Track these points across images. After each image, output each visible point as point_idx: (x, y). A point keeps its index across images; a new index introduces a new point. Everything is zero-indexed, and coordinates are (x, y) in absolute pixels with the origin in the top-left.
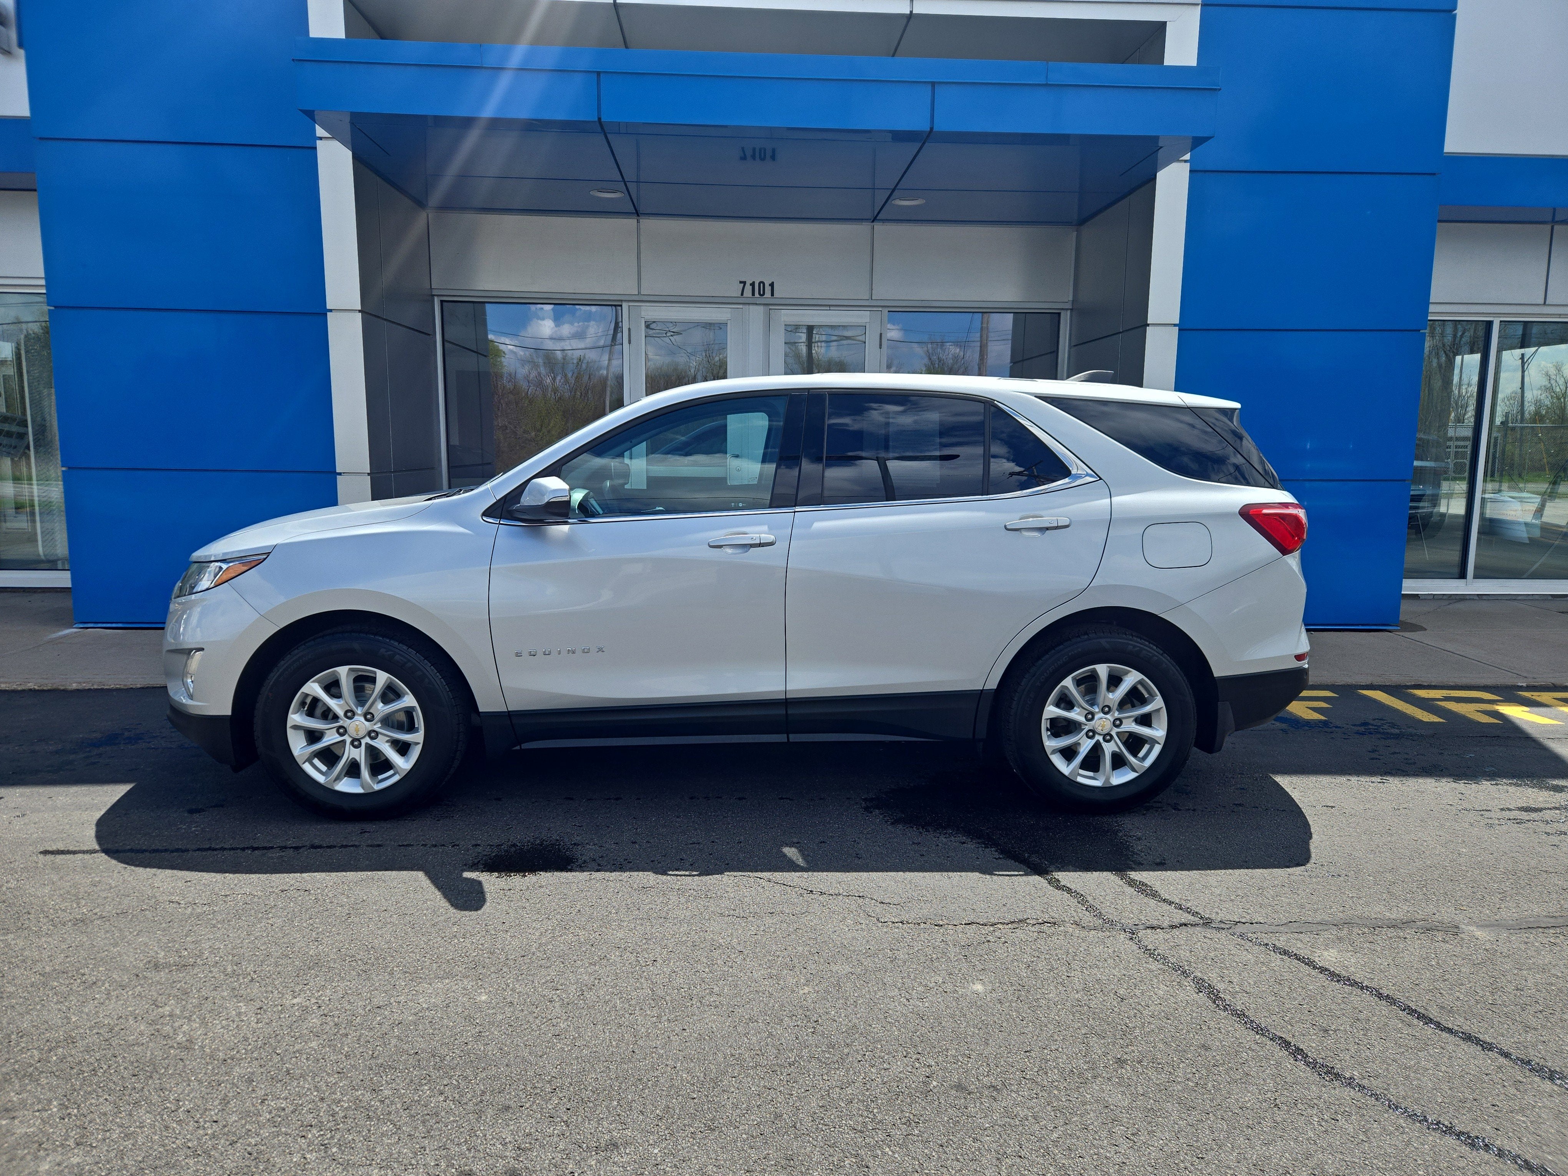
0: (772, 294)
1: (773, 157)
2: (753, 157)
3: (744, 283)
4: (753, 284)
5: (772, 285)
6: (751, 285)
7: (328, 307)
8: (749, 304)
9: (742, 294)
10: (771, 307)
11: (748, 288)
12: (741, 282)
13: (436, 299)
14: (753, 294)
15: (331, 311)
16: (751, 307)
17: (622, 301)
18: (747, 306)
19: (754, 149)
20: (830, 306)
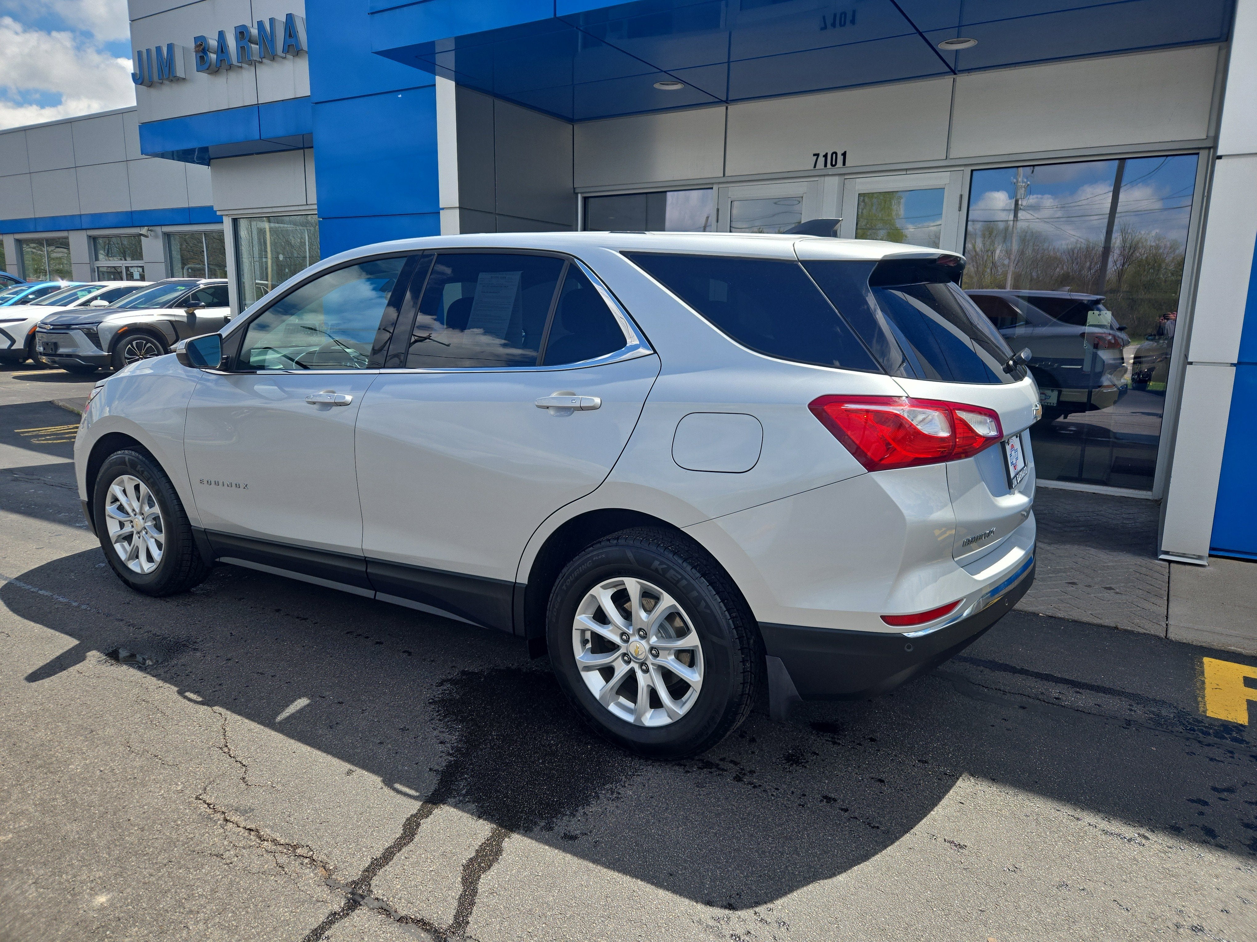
0: (844, 164)
1: (853, 22)
2: (834, 25)
3: (817, 155)
4: (826, 156)
5: (844, 154)
6: (824, 156)
7: (441, 206)
8: (824, 175)
9: (815, 167)
10: (846, 177)
11: (821, 160)
12: (814, 155)
13: (579, 196)
14: (826, 165)
15: (443, 209)
16: (827, 178)
17: (713, 184)
18: (822, 178)
19: (835, 15)
20: (906, 170)
